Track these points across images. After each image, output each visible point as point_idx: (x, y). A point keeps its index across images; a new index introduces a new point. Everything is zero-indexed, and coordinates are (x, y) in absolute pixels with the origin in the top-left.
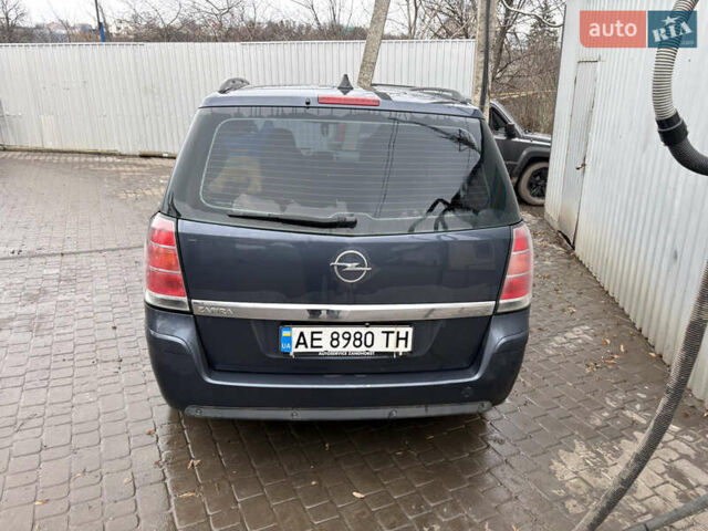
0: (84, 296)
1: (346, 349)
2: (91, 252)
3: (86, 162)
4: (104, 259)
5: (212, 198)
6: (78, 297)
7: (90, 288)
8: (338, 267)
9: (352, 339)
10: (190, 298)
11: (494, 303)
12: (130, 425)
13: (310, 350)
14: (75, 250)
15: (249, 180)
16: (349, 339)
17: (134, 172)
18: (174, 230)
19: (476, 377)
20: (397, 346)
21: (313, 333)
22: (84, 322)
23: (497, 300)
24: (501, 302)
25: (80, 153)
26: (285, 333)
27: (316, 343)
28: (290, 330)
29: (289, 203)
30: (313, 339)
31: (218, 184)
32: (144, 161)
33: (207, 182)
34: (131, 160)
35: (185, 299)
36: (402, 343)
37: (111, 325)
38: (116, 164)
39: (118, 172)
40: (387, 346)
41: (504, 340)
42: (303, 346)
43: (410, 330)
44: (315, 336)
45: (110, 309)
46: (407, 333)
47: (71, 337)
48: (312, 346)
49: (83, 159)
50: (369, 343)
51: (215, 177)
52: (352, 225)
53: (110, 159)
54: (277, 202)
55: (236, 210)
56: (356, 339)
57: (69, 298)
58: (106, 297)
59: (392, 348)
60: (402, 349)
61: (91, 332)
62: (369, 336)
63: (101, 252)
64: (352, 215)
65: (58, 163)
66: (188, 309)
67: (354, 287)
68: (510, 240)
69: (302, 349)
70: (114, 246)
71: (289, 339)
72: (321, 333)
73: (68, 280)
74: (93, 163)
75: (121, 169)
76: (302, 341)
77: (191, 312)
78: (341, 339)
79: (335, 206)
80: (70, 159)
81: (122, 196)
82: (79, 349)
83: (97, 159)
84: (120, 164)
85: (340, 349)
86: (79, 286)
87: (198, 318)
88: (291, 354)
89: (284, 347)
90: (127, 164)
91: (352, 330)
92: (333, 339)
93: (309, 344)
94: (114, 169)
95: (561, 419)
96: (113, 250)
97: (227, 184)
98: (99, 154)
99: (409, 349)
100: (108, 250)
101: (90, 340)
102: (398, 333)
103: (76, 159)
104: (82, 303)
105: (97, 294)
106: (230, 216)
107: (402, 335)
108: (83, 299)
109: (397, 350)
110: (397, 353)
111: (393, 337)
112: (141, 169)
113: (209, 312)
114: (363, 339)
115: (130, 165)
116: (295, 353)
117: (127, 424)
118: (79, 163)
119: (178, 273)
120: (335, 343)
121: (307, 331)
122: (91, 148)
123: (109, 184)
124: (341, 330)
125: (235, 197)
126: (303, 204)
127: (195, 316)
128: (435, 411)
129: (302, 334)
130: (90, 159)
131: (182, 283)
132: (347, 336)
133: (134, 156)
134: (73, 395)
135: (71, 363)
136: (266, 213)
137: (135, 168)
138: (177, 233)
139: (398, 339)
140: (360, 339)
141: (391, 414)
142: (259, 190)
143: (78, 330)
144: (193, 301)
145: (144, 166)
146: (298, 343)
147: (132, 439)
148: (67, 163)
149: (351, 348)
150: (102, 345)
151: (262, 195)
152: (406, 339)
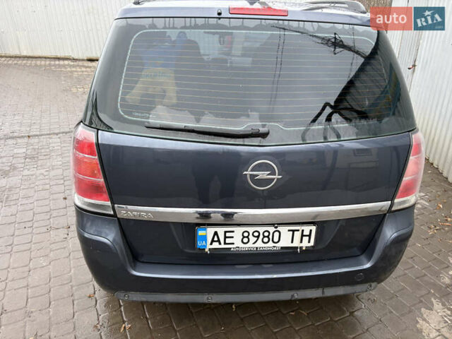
0: (43, 171)
1: (256, 245)
2: (49, 134)
3: (50, 65)
4: (59, 140)
5: (130, 109)
6: (39, 172)
7: (48, 164)
8: (250, 175)
9: (261, 237)
10: (113, 203)
11: (390, 202)
12: (74, 288)
13: (223, 246)
14: (38, 133)
15: (164, 92)
16: (258, 237)
17: (83, 72)
18: (94, 141)
19: (368, 265)
20: (301, 242)
21: (225, 232)
22: (43, 193)
23: (392, 200)
24: (396, 201)
25: (45, 58)
26: (201, 233)
27: (228, 241)
28: (205, 230)
29: (203, 114)
30: (225, 237)
31: (135, 95)
32: (90, 64)
33: (124, 93)
34: (81, 63)
35: (109, 203)
36: (306, 239)
37: (62, 196)
38: (70, 66)
39: (72, 72)
40: (292, 242)
41: (395, 235)
42: (218, 243)
43: (314, 228)
44: (228, 235)
45: (62, 182)
46: (311, 231)
47: (31, 206)
48: (225, 243)
49: (48, 63)
50: (276, 240)
51: (132, 88)
52: (264, 135)
53: (66, 62)
54: (192, 113)
55: (153, 121)
56: (264, 237)
57: (32, 173)
58: (60, 172)
59: (296, 243)
60: (306, 244)
61: (47, 202)
62: (277, 234)
63: (57, 134)
64: (264, 126)
65: (30, 66)
66: (112, 213)
67: (265, 194)
68: (410, 146)
69: (216, 245)
70: (67, 130)
71: (204, 238)
72: (233, 232)
73: (31, 158)
74: (55, 65)
75: (74, 69)
76: (216, 239)
77: (115, 215)
78: (251, 237)
79: (248, 116)
80: (38, 63)
81: (74, 90)
82: (37, 217)
83: (57, 62)
84: (74, 66)
85: (250, 245)
86: (40, 163)
87: (121, 220)
88: (207, 250)
89: (200, 244)
90: (78, 66)
91: (262, 229)
92: (244, 237)
93: (222, 241)
94: (69, 69)
95: (418, 278)
96: (66, 133)
97: (143, 96)
98: (59, 59)
99: (312, 243)
100: (63, 133)
101: (47, 209)
102: (303, 231)
103: (43, 63)
104: (41, 177)
105: (53, 169)
106: (147, 127)
107: (307, 232)
108: (42, 174)
109: (301, 245)
110: (301, 248)
111: (298, 235)
112: (88, 69)
113: (131, 215)
114: (271, 237)
115: (80, 67)
116: (210, 249)
117: (72, 287)
118: (45, 65)
119: (101, 180)
120: (245, 240)
121: (221, 231)
122: (53, 54)
123: (65, 81)
124: (251, 229)
125: (152, 109)
126: (217, 115)
127: (118, 219)
128: (330, 292)
129: (216, 233)
130: (53, 63)
131: (105, 189)
132: (256, 234)
133: (83, 60)
134: (31, 260)
135: (30, 230)
136: (182, 125)
137: (84, 69)
138: (98, 144)
139: (303, 236)
140: (268, 237)
141: (293, 296)
142: (174, 101)
143: (37, 200)
144: (116, 205)
145: (90, 67)
146: (213, 241)
147: (75, 303)
148: (36, 65)
149: (260, 244)
150: (55, 214)
151: (177, 108)
152: (309, 236)
